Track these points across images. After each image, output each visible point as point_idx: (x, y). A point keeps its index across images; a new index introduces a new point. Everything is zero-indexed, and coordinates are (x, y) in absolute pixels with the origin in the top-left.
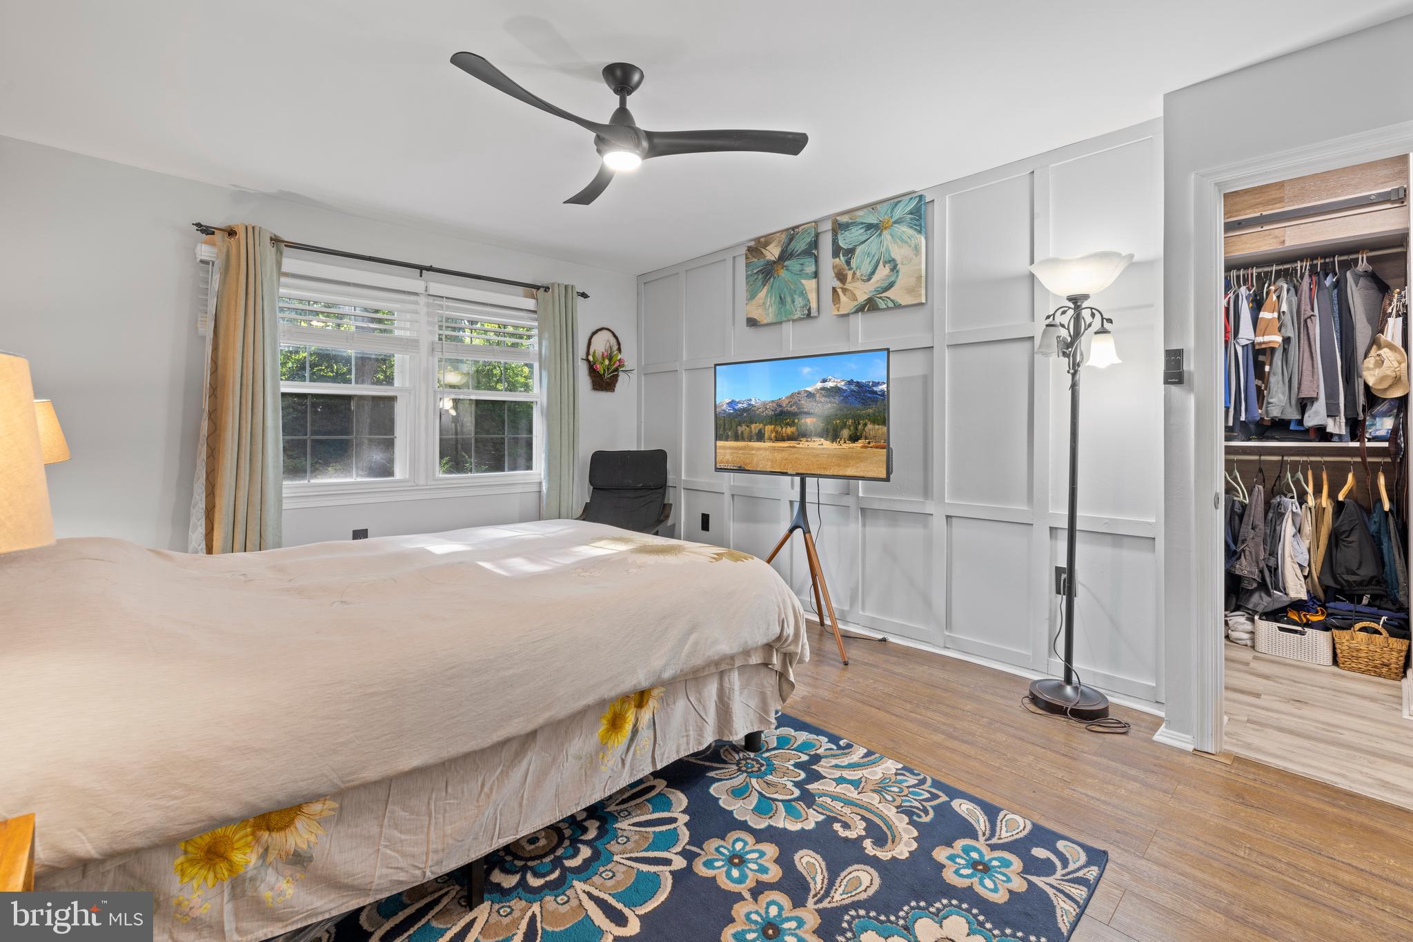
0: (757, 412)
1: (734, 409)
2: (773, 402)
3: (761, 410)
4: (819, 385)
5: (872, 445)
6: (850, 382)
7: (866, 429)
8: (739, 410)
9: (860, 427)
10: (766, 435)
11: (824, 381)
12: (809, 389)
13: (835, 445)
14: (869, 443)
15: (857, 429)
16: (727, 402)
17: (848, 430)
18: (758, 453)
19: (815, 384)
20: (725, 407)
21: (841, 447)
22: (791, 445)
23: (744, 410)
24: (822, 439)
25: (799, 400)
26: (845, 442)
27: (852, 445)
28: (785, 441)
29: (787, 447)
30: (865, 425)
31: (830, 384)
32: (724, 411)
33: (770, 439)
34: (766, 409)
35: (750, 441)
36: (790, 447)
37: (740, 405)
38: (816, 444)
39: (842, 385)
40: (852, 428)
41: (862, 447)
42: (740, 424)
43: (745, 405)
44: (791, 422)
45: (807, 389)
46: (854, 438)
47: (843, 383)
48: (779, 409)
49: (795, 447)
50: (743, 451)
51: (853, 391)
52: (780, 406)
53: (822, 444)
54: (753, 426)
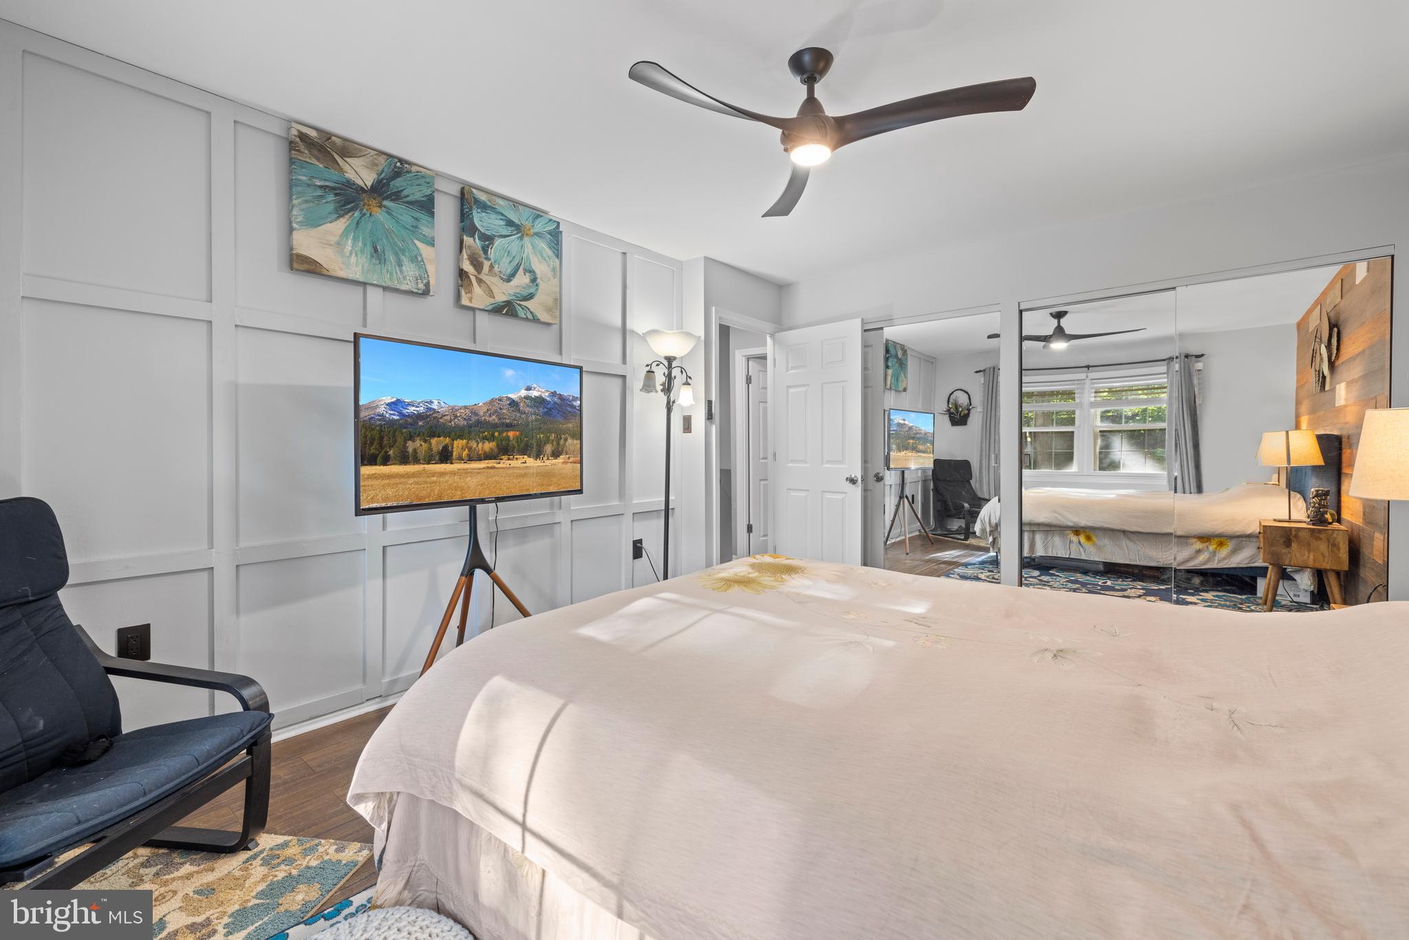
0: (441, 420)
1: (401, 414)
2: (466, 407)
3: (448, 418)
4: (523, 393)
5: (571, 460)
6: (554, 394)
7: (567, 443)
8: (409, 416)
9: (562, 442)
10: (454, 454)
11: (529, 389)
12: (512, 396)
13: (539, 463)
14: (569, 458)
15: (558, 444)
16: (387, 401)
17: (551, 445)
18: (441, 479)
19: (519, 391)
20: (382, 410)
21: (544, 464)
22: (490, 466)
23: (419, 416)
24: (525, 457)
25: (501, 409)
26: (548, 459)
27: (554, 461)
28: (481, 460)
29: (484, 468)
30: (566, 440)
31: (534, 394)
32: (382, 415)
33: (460, 459)
34: (456, 417)
35: (428, 463)
36: (488, 468)
37: (412, 409)
38: (520, 461)
39: (546, 395)
40: (555, 443)
41: (563, 463)
42: (411, 438)
43: (421, 409)
44: (489, 436)
45: (510, 396)
46: (556, 454)
47: (547, 394)
48: (474, 419)
49: (494, 468)
50: (416, 479)
51: (555, 403)
52: (476, 414)
53: (525, 463)
54: (434, 441)
